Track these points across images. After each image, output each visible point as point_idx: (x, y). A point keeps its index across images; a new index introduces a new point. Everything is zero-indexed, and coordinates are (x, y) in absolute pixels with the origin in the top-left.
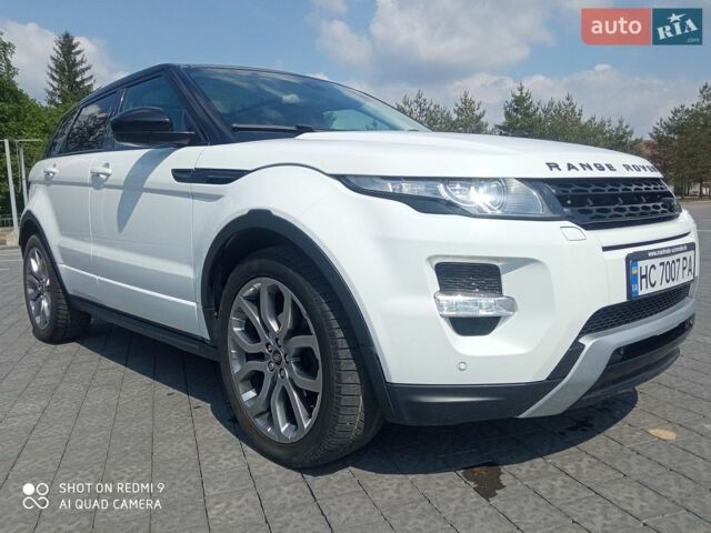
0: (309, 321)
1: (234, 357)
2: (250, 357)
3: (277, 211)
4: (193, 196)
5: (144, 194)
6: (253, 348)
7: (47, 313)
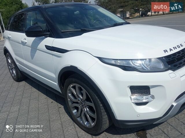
0: (91, 99)
1: (69, 101)
2: (74, 102)
3: (79, 68)
4: (53, 55)
5: (37, 51)
6: (75, 100)
7: (15, 74)
